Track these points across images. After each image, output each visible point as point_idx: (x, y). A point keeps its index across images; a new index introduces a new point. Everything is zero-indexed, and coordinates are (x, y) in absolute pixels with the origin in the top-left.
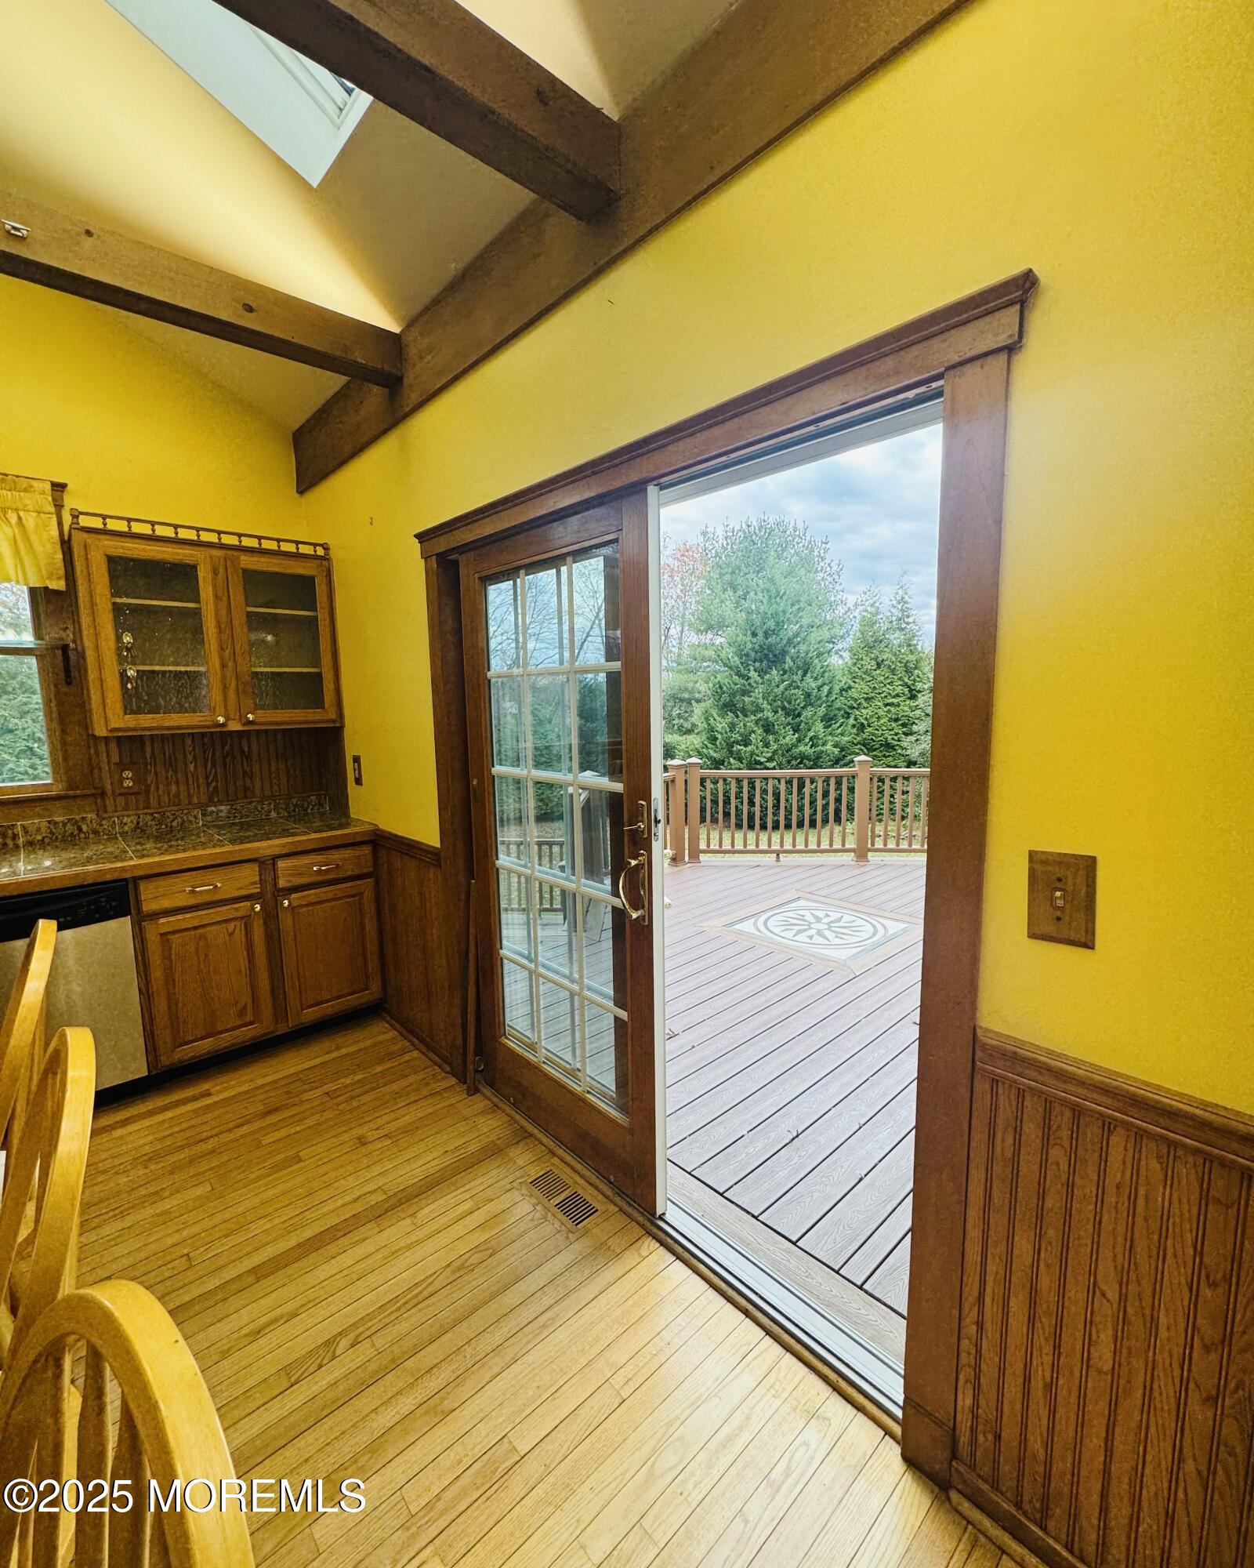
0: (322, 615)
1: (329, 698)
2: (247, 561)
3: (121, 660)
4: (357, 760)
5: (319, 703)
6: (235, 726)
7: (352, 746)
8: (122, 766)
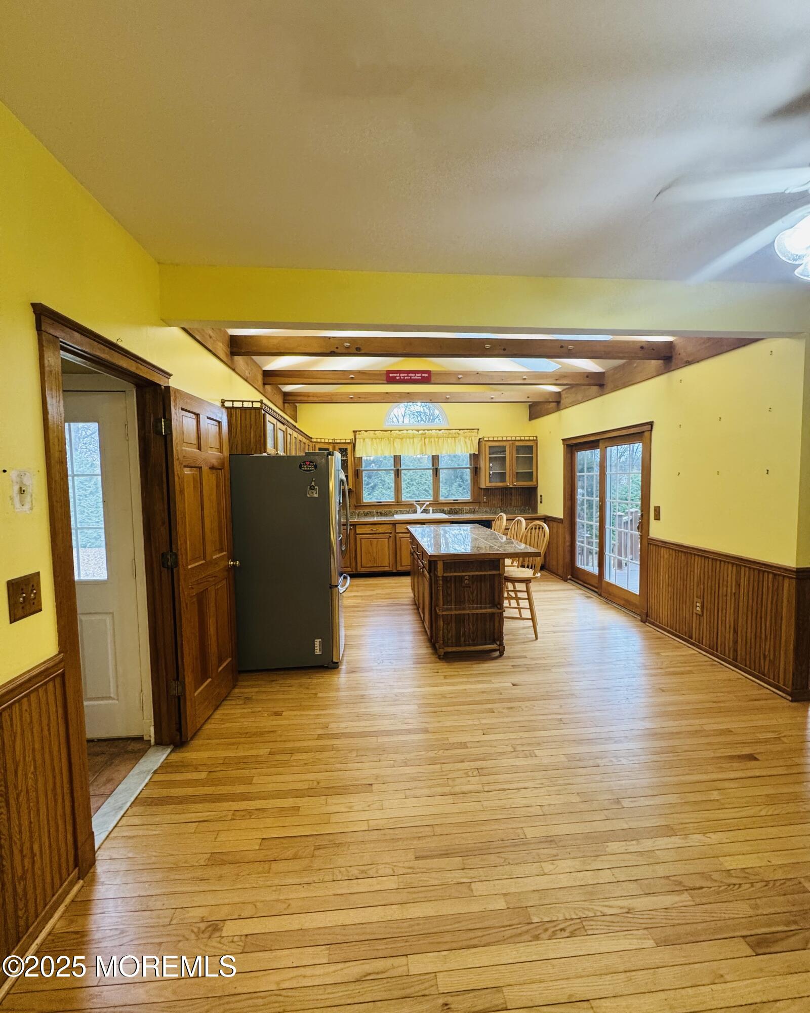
0: (534, 456)
1: (534, 479)
2: (517, 444)
3: (490, 470)
4: (541, 496)
5: (531, 480)
6: (511, 486)
7: (540, 491)
8: (484, 496)
